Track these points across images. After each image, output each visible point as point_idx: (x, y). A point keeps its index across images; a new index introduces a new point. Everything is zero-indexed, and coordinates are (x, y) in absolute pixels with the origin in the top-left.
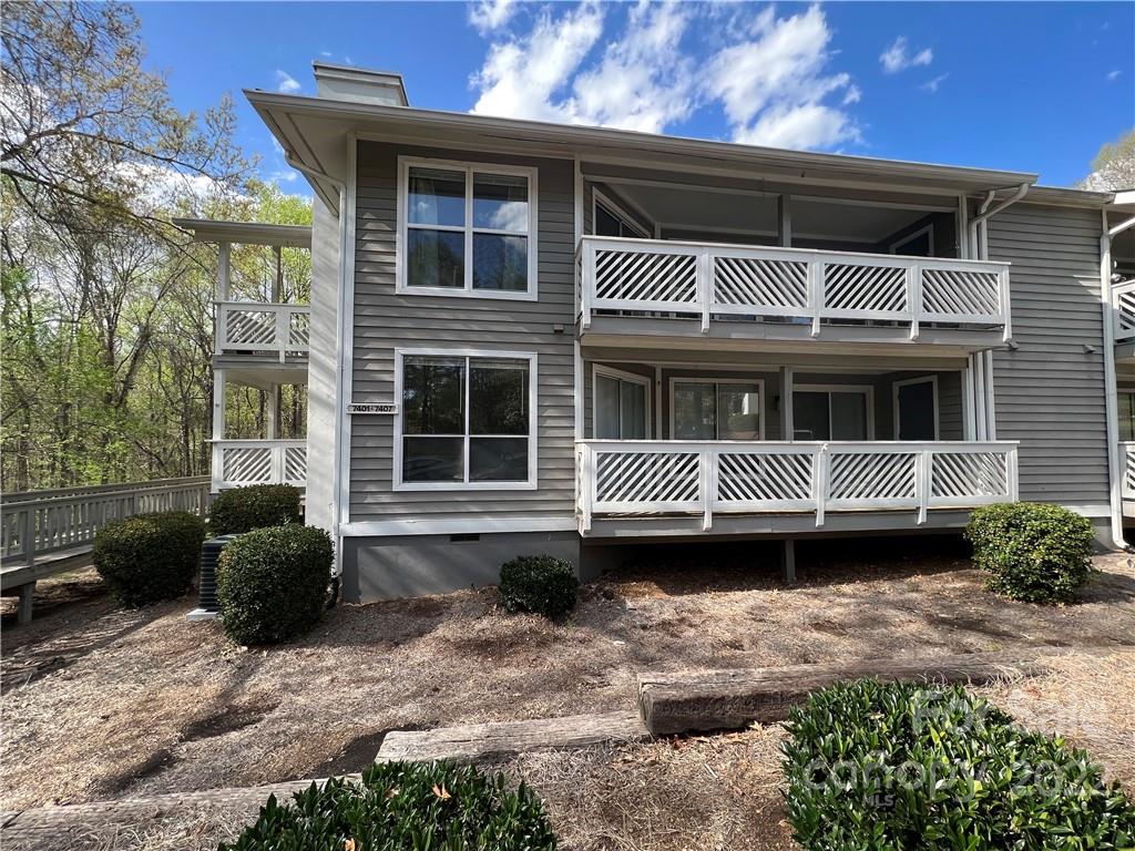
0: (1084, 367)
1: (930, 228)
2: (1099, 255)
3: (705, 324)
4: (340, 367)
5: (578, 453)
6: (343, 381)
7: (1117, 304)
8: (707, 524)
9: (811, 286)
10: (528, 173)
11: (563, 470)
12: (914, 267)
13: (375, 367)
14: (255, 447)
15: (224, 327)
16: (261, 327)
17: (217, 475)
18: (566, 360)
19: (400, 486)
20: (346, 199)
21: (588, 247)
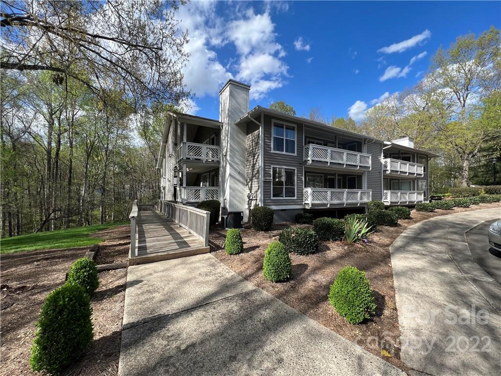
0: (379, 175)
1: (356, 143)
2: (381, 153)
3: (329, 164)
4: (261, 169)
5: (304, 191)
6: (262, 173)
7: (384, 163)
8: (329, 206)
9: (345, 157)
10: (295, 126)
11: (301, 195)
12: (359, 154)
13: (267, 170)
14: (196, 189)
15: (187, 151)
16: (198, 151)
17: (185, 198)
18: (301, 170)
19: (272, 198)
20: (262, 128)
21: (311, 146)
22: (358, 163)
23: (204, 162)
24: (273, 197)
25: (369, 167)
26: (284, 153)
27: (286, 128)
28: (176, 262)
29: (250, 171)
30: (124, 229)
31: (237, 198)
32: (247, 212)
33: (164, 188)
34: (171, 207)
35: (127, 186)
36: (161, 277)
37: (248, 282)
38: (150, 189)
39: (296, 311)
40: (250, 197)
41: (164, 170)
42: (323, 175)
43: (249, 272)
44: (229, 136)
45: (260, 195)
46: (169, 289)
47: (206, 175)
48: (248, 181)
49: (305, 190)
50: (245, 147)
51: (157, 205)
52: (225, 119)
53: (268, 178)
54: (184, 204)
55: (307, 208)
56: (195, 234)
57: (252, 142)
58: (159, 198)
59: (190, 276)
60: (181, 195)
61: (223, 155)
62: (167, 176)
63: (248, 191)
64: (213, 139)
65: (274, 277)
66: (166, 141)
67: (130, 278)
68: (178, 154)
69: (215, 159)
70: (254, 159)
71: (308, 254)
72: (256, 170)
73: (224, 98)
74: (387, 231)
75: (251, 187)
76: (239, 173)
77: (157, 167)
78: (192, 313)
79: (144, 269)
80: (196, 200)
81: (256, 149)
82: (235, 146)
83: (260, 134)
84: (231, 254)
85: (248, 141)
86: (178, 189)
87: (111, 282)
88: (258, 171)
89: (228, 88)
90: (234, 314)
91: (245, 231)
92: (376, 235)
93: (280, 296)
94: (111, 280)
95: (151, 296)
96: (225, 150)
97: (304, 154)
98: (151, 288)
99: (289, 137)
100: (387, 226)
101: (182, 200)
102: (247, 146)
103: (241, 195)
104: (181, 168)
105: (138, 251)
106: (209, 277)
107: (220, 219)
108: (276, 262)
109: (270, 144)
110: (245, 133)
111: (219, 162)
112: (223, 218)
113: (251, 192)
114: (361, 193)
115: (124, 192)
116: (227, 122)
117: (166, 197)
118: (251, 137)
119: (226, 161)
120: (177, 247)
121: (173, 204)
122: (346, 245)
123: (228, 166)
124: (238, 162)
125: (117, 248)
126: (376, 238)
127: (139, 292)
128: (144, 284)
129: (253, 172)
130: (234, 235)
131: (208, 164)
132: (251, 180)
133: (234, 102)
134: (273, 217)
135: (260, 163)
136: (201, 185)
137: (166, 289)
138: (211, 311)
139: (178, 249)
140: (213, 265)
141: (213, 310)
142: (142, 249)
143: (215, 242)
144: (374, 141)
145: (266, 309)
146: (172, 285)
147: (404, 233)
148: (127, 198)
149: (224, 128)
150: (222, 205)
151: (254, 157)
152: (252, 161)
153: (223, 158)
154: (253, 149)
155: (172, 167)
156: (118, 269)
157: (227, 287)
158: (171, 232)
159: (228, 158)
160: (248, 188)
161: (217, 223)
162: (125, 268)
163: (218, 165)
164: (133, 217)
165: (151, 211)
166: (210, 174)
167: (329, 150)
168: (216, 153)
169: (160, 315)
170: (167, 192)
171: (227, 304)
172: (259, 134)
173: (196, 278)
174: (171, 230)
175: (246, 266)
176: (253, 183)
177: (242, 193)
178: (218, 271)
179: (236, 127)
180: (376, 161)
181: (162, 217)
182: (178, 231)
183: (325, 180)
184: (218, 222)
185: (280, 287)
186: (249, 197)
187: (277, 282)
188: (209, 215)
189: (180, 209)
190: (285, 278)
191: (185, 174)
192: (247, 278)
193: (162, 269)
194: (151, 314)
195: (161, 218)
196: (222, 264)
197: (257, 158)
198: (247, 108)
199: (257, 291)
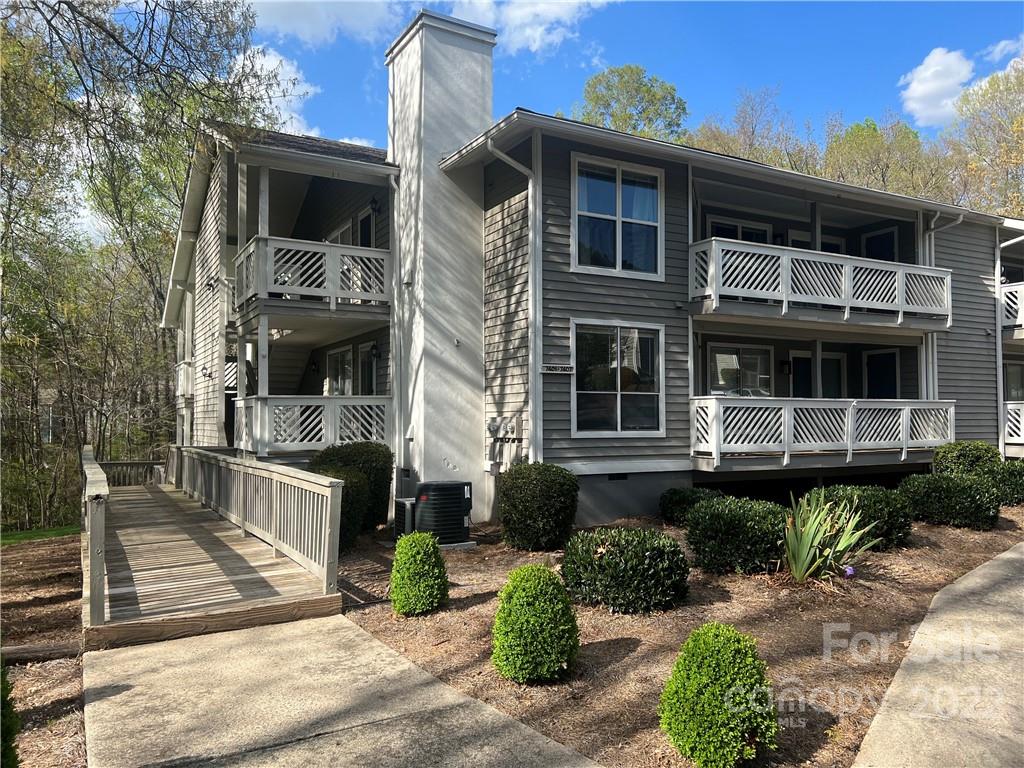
0: (985, 346)
1: (895, 229)
2: (994, 262)
3: (785, 309)
4: (535, 333)
5: (693, 407)
6: (536, 344)
7: (1003, 300)
8: (786, 461)
9: (846, 283)
10: (658, 173)
11: (682, 422)
12: (901, 271)
13: (557, 333)
14: (306, 403)
15: (270, 267)
16: (312, 270)
17: (267, 436)
18: (681, 332)
19: (575, 434)
20: (534, 187)
21: (717, 246)
22: (899, 304)
23: (333, 307)
24: (580, 428)
25: (942, 318)
26: (618, 272)
27: (624, 182)
28: (232, 638)
29: (497, 339)
30: (42, 551)
31: (451, 436)
32: (488, 487)
33: (190, 401)
34: (213, 470)
35: (47, 395)
36: (186, 677)
37: (447, 687)
38: (134, 403)
39: (567, 749)
40: (497, 430)
41: (188, 335)
42: (772, 348)
43: (456, 662)
44: (421, 215)
45: (531, 427)
46: (213, 704)
47: (343, 354)
48: (490, 376)
49: (697, 403)
50: (478, 254)
51: (166, 465)
52: (408, 155)
53: (557, 363)
54: (260, 459)
55: (704, 468)
56: (296, 555)
57: (504, 236)
58: (172, 437)
59: (276, 673)
60: (249, 425)
61: (400, 280)
62: (200, 361)
63: (491, 411)
64: (366, 222)
65: (521, 669)
66: (196, 230)
67: (90, 680)
68: (240, 281)
69: (374, 296)
70: (509, 297)
71: (647, 610)
72: (518, 335)
73: (403, 77)
74: (958, 544)
75: (502, 395)
76: (458, 345)
77: (162, 325)
78: (276, 754)
79: (131, 659)
80: (306, 445)
81: (515, 259)
82: (441, 250)
83: (531, 207)
84: (407, 615)
85: (487, 230)
86: (240, 403)
87: (36, 692)
88: (524, 338)
89: (417, 39)
90: (392, 756)
91: (476, 552)
92: (906, 556)
93: (533, 717)
94: (34, 689)
95: (160, 720)
96: (408, 265)
97: (692, 275)
98: (157, 703)
99: (635, 214)
100: (958, 527)
101: (255, 443)
102: (485, 250)
103: (467, 423)
104: (250, 332)
105: (111, 607)
106: (330, 676)
107: (392, 514)
108: (528, 621)
109: (562, 241)
110: (476, 200)
111: (386, 307)
112: (400, 507)
113: (500, 413)
114: (914, 412)
115: (36, 419)
116: (414, 163)
117: (199, 434)
118: (499, 217)
119: (411, 304)
120: (237, 595)
121: (221, 457)
122: (783, 586)
123: (419, 320)
124: (455, 307)
125: (29, 613)
126: (899, 565)
127: (124, 711)
128: (137, 695)
129: (507, 341)
130: (418, 553)
131: (350, 316)
132: (502, 370)
133: (437, 90)
134: (574, 499)
135: (531, 309)
136: (326, 387)
137: (204, 703)
138: (328, 749)
139: (239, 601)
140: (348, 646)
141: (334, 748)
142: (125, 602)
143: (368, 590)
144: (961, 218)
145: (482, 746)
146: (218, 694)
147: (1015, 550)
148: (48, 440)
149: (403, 183)
150: (398, 461)
151: (510, 288)
152: (505, 302)
153: (401, 294)
154: (506, 262)
155: (219, 324)
156: (52, 659)
157: (381, 697)
158: (217, 554)
159: (420, 293)
160: (490, 399)
161: (380, 527)
162: (73, 656)
163: (384, 318)
164: (98, 497)
165: (141, 487)
166: (355, 352)
167: (787, 256)
168: (375, 273)
169: (188, 758)
170: (198, 415)
171: (377, 735)
172: (526, 207)
173: (292, 678)
174: (216, 548)
175: (452, 648)
176: (509, 381)
177: (471, 418)
178: (363, 660)
179: (445, 183)
180: (970, 292)
181: (181, 505)
182: (240, 550)
183: (782, 364)
184: (384, 520)
185: (539, 696)
186: (494, 431)
187: (531, 683)
188: (340, 492)
189: (245, 474)
190: (554, 672)
191: (264, 350)
192: (444, 678)
193: (188, 656)
194: (163, 755)
195: (182, 510)
196: (376, 643)
197: (522, 292)
198: (484, 110)
199: (468, 707)
